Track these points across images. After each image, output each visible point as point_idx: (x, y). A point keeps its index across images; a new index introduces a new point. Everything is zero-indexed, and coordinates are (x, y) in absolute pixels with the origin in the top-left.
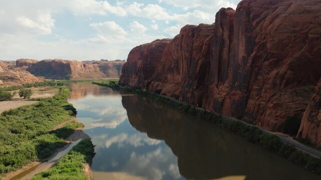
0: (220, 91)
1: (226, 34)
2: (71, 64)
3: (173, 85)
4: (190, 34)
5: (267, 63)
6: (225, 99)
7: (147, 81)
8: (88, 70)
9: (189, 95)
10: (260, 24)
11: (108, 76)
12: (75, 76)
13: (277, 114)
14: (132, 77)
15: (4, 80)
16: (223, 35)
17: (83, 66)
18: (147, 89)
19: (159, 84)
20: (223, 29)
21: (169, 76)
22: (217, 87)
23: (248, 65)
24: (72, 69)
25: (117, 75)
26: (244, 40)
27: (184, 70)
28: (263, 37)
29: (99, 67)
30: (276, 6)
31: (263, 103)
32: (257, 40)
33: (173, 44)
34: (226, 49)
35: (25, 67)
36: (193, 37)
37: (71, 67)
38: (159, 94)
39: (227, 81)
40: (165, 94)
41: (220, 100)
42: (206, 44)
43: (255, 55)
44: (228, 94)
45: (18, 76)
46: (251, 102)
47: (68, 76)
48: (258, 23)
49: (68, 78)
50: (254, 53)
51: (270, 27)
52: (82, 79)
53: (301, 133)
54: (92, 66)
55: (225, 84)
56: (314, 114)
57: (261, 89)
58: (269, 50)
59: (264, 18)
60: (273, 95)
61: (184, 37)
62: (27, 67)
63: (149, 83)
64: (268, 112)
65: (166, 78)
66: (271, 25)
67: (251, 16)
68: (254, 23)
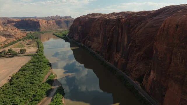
0: (117, 57)
1: (120, 31)
2: (39, 22)
3: (97, 44)
4: (105, 23)
5: (135, 49)
6: (118, 61)
7: (83, 39)
8: (50, 25)
9: (104, 53)
10: (134, 31)
11: (61, 28)
12: (42, 29)
13: (137, 73)
14: (75, 35)
15: (6, 36)
16: (119, 30)
17: (46, 22)
18: (84, 44)
19: (90, 42)
20: (119, 28)
21: (95, 39)
22: (116, 54)
23: (128, 49)
24: (40, 25)
25: (66, 27)
26: (127, 37)
27: (102, 40)
28: (134, 37)
29: (56, 22)
30: (141, 22)
31: (132, 67)
32: (132, 38)
33: (97, 22)
34: (120, 38)
35: (13, 23)
36: (106, 25)
37: (40, 23)
38: (90, 48)
39: (120, 53)
40: (92, 49)
41: (117, 61)
42: (112, 31)
43: (131, 45)
44: (120, 59)
45: (13, 34)
46: (128, 65)
47: (38, 29)
48: (133, 30)
49: (38, 30)
50: (130, 44)
51: (138, 33)
52: (46, 30)
53: (143, 83)
54: (51, 22)
55: (119, 54)
56: (147, 77)
57: (132, 60)
58: (136, 44)
59: (135, 28)
60: (137, 64)
61: (102, 23)
62: (14, 23)
63: (85, 40)
64: (134, 72)
65: (94, 40)
66: (138, 32)
67: (130, 27)
68: (131, 30)
